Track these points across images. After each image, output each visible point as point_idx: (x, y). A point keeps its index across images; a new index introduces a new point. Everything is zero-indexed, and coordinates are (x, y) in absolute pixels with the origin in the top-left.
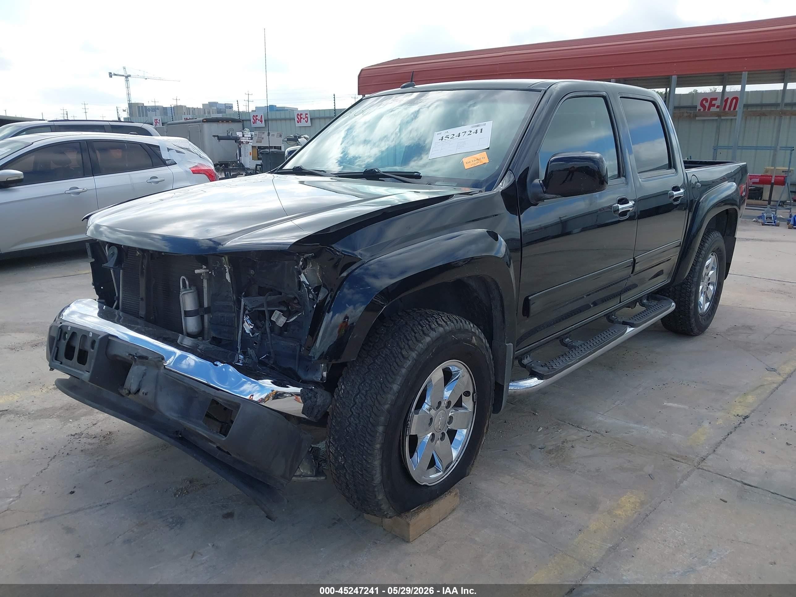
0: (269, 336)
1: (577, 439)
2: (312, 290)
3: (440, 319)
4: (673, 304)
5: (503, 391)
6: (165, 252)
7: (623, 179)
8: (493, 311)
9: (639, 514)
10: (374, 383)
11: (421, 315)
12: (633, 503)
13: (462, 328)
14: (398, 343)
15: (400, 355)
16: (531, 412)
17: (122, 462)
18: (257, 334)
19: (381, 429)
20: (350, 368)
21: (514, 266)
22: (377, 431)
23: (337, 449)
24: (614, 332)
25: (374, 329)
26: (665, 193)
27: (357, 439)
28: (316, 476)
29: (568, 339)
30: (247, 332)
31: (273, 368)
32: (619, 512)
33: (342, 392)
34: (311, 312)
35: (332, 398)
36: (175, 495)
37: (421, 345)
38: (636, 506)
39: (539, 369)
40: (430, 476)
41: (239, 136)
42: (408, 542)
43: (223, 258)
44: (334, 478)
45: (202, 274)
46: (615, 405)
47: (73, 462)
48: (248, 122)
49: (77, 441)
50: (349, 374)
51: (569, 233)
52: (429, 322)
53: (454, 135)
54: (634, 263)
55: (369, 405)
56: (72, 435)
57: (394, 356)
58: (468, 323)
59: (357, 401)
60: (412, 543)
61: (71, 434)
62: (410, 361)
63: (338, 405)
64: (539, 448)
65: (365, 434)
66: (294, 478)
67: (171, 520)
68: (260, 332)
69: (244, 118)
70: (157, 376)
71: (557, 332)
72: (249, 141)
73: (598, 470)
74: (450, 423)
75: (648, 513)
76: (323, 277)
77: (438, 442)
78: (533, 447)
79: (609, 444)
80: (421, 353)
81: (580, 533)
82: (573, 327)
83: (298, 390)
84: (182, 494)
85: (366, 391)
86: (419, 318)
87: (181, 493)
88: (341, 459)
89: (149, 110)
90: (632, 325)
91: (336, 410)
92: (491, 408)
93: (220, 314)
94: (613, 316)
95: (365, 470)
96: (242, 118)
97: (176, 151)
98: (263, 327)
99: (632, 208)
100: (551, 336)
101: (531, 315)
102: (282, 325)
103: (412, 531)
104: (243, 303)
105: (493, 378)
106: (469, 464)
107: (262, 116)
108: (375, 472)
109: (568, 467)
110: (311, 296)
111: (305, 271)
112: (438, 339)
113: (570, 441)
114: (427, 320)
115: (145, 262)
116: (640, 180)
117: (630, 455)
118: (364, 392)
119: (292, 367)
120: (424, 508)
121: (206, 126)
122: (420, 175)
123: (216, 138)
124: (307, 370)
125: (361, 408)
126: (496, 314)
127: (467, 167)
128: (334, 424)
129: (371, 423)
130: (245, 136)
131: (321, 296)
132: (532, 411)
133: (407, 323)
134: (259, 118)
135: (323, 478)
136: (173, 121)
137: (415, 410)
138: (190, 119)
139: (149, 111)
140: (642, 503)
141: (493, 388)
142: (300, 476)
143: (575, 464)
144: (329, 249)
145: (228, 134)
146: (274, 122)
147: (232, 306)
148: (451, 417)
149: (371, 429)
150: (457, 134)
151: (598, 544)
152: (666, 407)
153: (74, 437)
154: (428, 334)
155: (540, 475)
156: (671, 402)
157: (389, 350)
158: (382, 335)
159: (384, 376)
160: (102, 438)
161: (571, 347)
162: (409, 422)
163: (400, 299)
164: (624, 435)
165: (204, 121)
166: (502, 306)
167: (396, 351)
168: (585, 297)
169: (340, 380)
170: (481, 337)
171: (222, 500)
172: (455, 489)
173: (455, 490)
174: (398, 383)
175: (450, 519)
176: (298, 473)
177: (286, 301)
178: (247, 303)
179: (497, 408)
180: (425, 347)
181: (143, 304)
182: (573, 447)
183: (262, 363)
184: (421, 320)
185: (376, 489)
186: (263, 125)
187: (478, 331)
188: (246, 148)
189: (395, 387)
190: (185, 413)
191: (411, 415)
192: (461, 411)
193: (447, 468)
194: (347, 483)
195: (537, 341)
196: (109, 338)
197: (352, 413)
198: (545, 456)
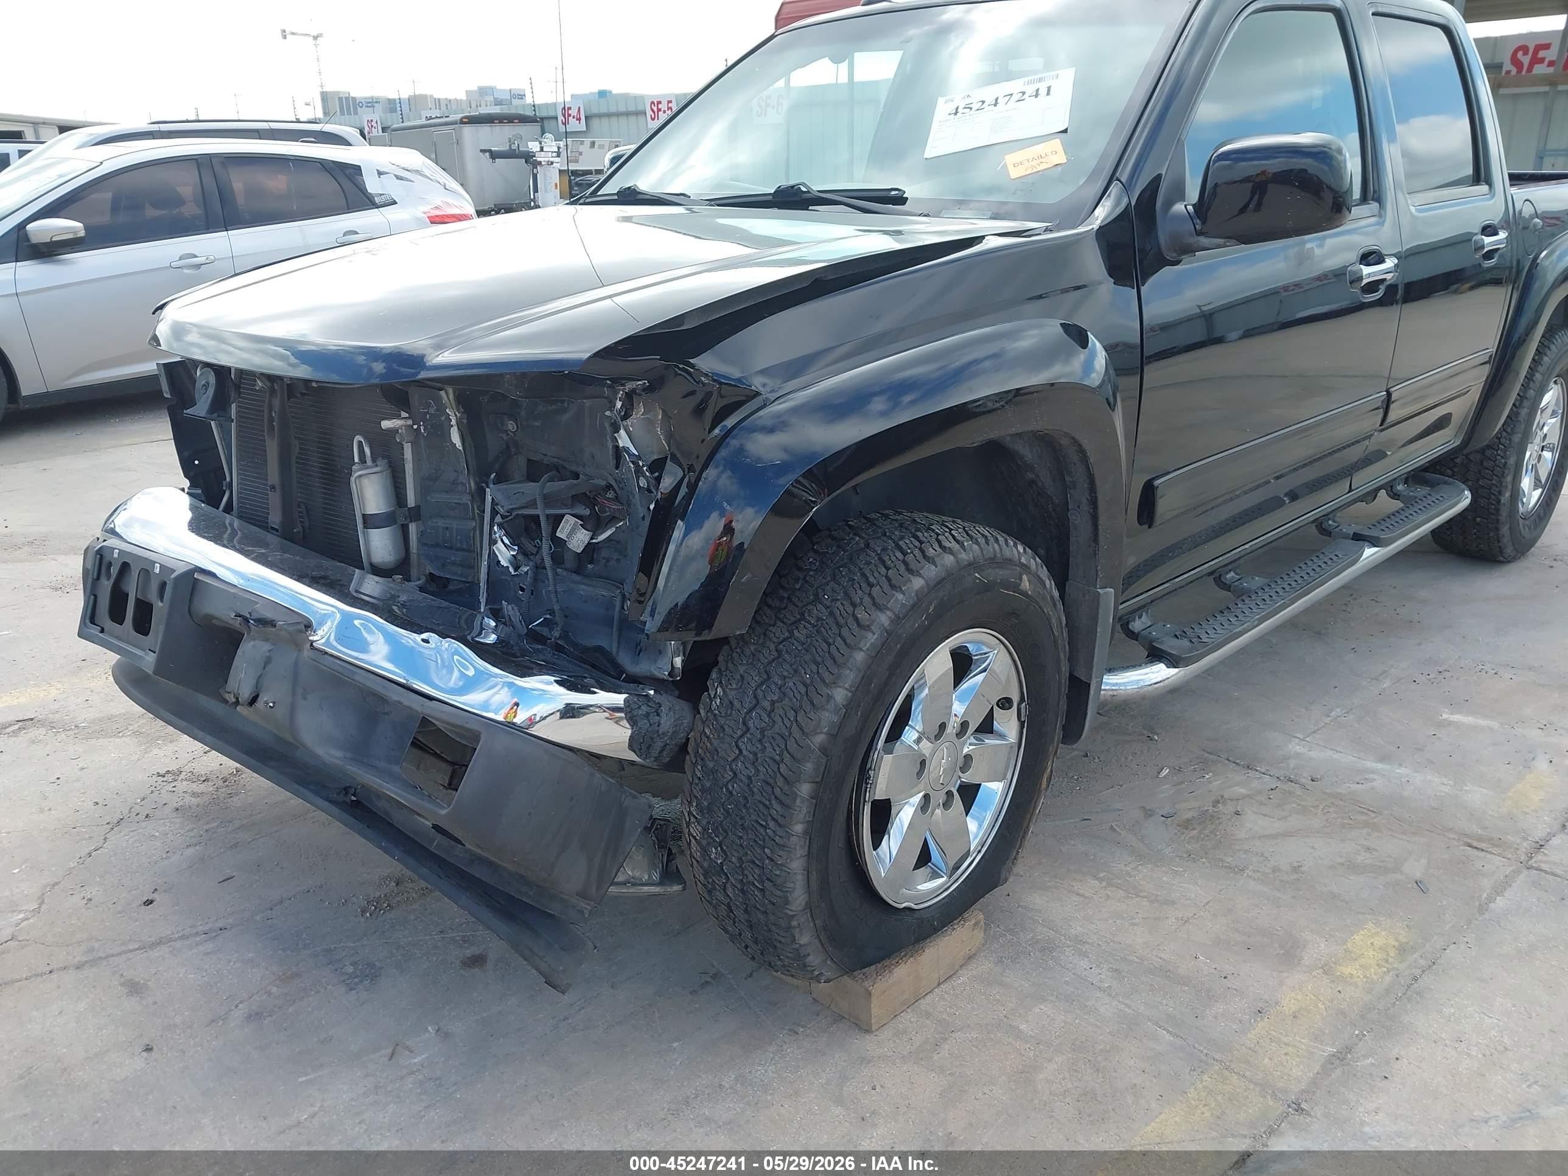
0: (550, 575)
1: (1248, 796)
2: (645, 468)
3: (947, 534)
4: (1466, 492)
5: (1088, 697)
6: (317, 382)
7: (1375, 205)
8: (1071, 514)
9: (1397, 976)
10: (791, 684)
11: (901, 526)
12: (1381, 948)
13: (999, 555)
14: (846, 594)
15: (851, 620)
16: (1143, 734)
17: (258, 836)
18: (526, 569)
19: (805, 789)
20: (736, 648)
21: (1123, 409)
22: (796, 793)
23: (705, 830)
24: (1335, 558)
25: (791, 559)
26: (1465, 239)
27: (752, 810)
28: (661, 883)
29: (1232, 574)
30: (504, 563)
31: (559, 648)
32: (1348, 970)
33: (718, 703)
34: (643, 518)
35: (695, 717)
36: (363, 912)
37: (902, 596)
38: (1388, 955)
39: (1169, 645)
40: (919, 887)
41: (534, 150)
42: (868, 1031)
43: (442, 393)
44: (701, 892)
45: (400, 431)
46: (1330, 719)
47: (157, 834)
48: (553, 122)
49: (170, 787)
50: (732, 662)
51: (1220, 341)
52: (921, 543)
53: (983, 102)
54: (1388, 401)
55: (779, 734)
56: (159, 775)
57: (837, 624)
58: (1012, 543)
59: (750, 724)
60: (877, 1033)
61: (158, 773)
62: (874, 634)
63: (707, 731)
64: (1163, 816)
65: (770, 801)
66: (612, 889)
67: (351, 969)
68: (531, 563)
69: (544, 114)
70: (296, 664)
71: (1213, 560)
72: (552, 159)
73: (1296, 869)
74: (964, 768)
75: (1417, 972)
76: (670, 437)
77: (938, 812)
78: (1149, 814)
79: (1321, 807)
80: (901, 616)
81: (1259, 1019)
82: (1247, 546)
83: (619, 699)
84: (378, 910)
85: (773, 703)
86: (896, 533)
87: (376, 908)
88: (716, 853)
89: (361, 104)
90: (1374, 542)
91: (704, 743)
92: (1059, 733)
93: (441, 523)
94: (1330, 522)
95: (768, 879)
96: (539, 113)
97: (395, 176)
98: (537, 552)
99: (1392, 274)
100: (1198, 570)
101: (1158, 520)
102: (582, 549)
103: (877, 1009)
104: (489, 499)
105: (1065, 668)
106: (1008, 859)
107: (579, 108)
108: (792, 885)
109: (1229, 859)
110: (643, 483)
111: (629, 422)
112: (940, 582)
113: (1231, 800)
114: (917, 538)
115: (276, 402)
116: (1413, 209)
117: (1369, 835)
118: (766, 704)
119: (605, 644)
120: (905, 956)
121: (468, 131)
122: (905, 196)
123: (487, 154)
124: (638, 650)
125: (760, 741)
126: (1079, 520)
127: (1014, 173)
128: (699, 774)
129: (782, 775)
130: (544, 150)
131: (667, 483)
132: (1145, 732)
133: (869, 544)
134: (574, 112)
135: (677, 888)
136: (403, 122)
137: (886, 742)
138: (437, 117)
139: (361, 107)
140: (1403, 950)
141: (1065, 690)
142: (625, 884)
143: (1244, 853)
144: (683, 370)
145: (510, 146)
146: (605, 121)
147: (467, 504)
148: (968, 758)
149: (781, 790)
150: (990, 100)
151: (1303, 1047)
152: (1450, 723)
153: (164, 779)
154: (918, 571)
155: (1165, 879)
156: (1460, 713)
157: (827, 607)
158: (811, 573)
159: (814, 668)
160: (220, 783)
161: (1241, 594)
162: (871, 773)
163: (854, 487)
164: (1355, 787)
165: (464, 120)
166: (1094, 503)
167: (842, 610)
168: (1272, 481)
169: (714, 675)
170: (1041, 576)
171: (464, 926)
172: (977, 912)
173: (976, 915)
174: (847, 686)
175: (962, 979)
176: (620, 878)
177: (588, 493)
178: (499, 498)
179: (1072, 731)
180: (911, 603)
181: (275, 500)
182: (1237, 813)
183: (534, 636)
184: (902, 538)
185: (794, 923)
186: (582, 127)
187: (1034, 563)
188: (547, 174)
189: (840, 695)
190: (360, 750)
191: (876, 756)
192: (990, 741)
193: (957, 867)
194: (729, 906)
195: (1167, 582)
196: (195, 576)
197: (741, 751)
198: (1175, 834)
